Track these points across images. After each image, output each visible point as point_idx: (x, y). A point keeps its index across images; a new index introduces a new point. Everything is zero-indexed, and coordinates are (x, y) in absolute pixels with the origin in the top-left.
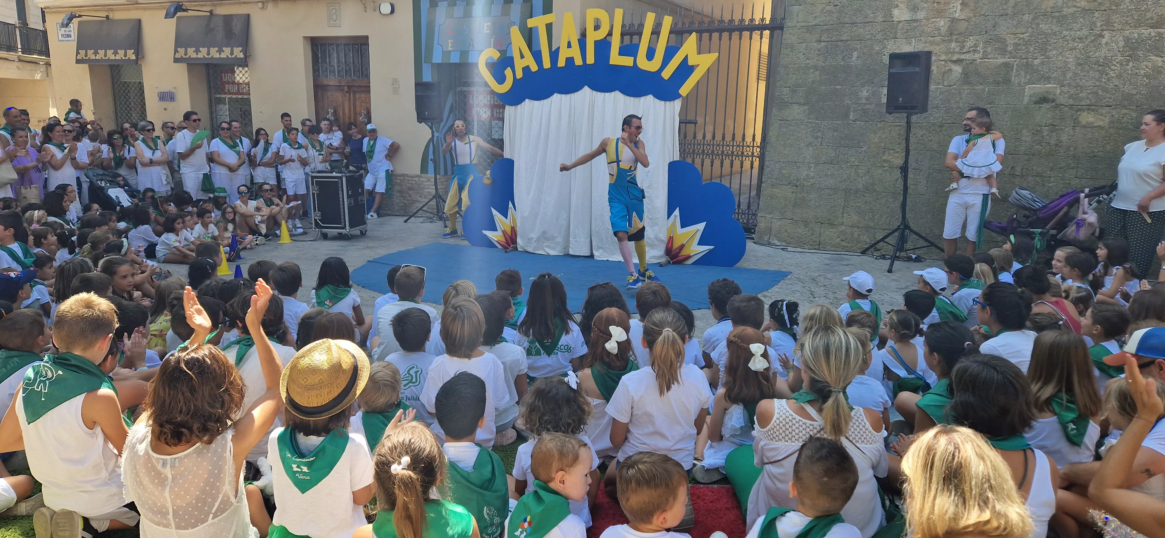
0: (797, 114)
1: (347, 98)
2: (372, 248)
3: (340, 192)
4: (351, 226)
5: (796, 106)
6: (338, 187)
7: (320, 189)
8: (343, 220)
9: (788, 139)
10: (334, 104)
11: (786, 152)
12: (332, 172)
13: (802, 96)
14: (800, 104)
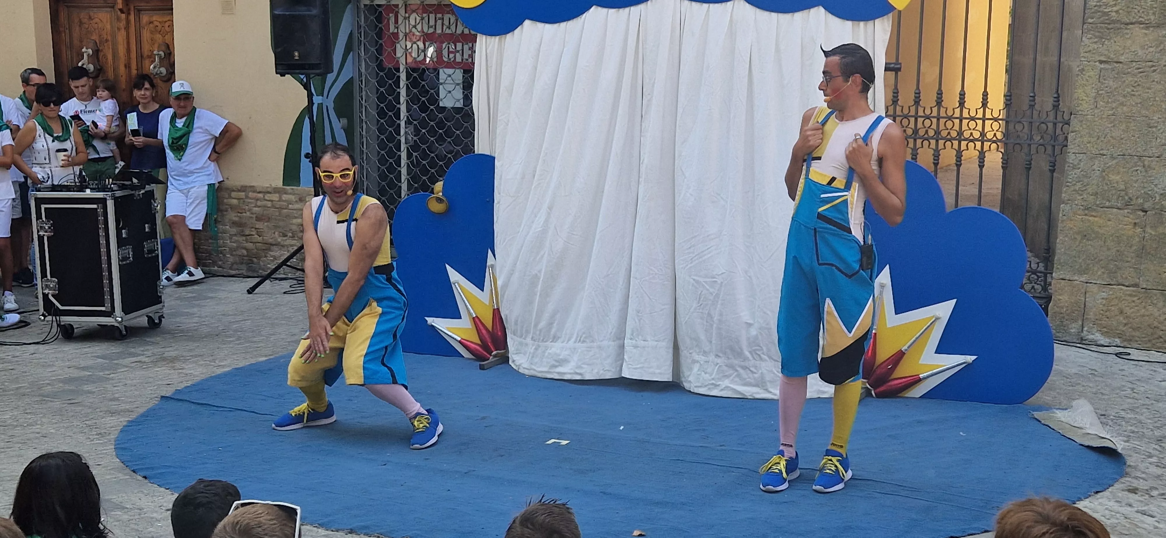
0: (1142, 47)
1: (122, 24)
2: (174, 360)
3: (102, 233)
4: (126, 310)
5: (1137, 31)
6: (97, 221)
7: (55, 228)
8: (107, 297)
9: (1122, 104)
10: (95, 37)
11: (1116, 133)
12: (81, 189)
13: (1152, 7)
14: (1147, 25)
